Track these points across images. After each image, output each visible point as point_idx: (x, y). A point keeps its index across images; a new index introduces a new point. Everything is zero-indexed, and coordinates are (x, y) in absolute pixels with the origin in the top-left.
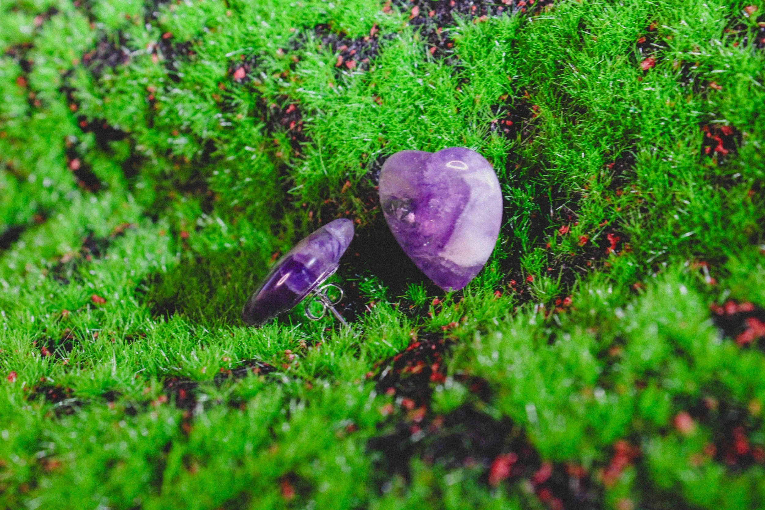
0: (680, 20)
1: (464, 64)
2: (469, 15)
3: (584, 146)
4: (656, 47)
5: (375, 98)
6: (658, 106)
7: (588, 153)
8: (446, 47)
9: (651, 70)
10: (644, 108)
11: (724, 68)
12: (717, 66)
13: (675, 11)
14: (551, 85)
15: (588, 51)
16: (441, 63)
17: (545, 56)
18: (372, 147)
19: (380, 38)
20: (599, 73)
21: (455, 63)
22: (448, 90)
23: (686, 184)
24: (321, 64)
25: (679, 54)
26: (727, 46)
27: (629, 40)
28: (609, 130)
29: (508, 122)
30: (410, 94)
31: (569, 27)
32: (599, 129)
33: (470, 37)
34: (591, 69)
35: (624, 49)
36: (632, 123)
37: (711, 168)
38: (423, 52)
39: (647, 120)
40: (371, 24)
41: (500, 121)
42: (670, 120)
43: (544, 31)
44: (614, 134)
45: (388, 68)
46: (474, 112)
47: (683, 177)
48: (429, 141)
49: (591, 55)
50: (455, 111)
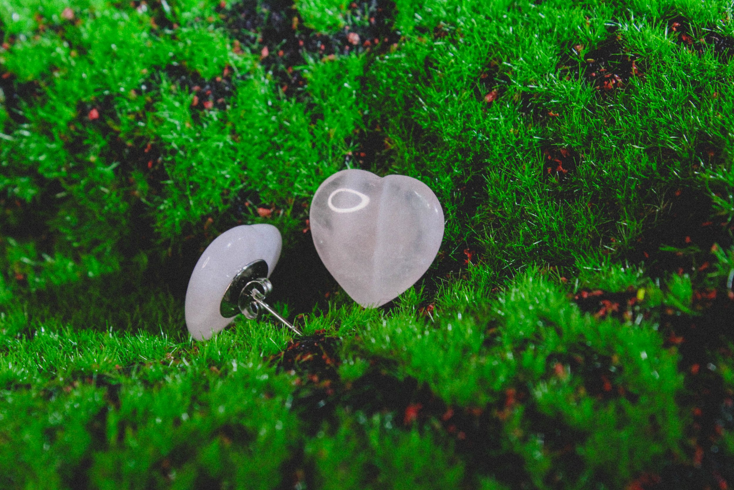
0: (518, 57)
1: (317, 100)
2: (317, 55)
3: (437, 173)
4: (497, 82)
5: (233, 136)
6: (504, 133)
7: (442, 179)
8: (297, 84)
9: (494, 102)
10: (491, 136)
11: (560, 99)
12: (554, 97)
13: (514, 50)
14: (402, 119)
15: (435, 86)
16: (293, 100)
17: (395, 92)
18: (233, 184)
19: (233, 78)
20: (447, 105)
21: (307, 99)
22: (302, 126)
23: (533, 200)
24: (177, 104)
25: (519, 86)
26: (561, 79)
27: (473, 75)
28: (460, 157)
29: (362, 154)
30: (266, 132)
31: (416, 65)
32: (451, 156)
33: (320, 75)
34: (440, 102)
35: (470, 85)
36: (481, 149)
37: (554, 186)
38: (276, 91)
39: (495, 146)
40: (223, 65)
41: (354, 153)
42: (515, 146)
43: (393, 69)
44: (465, 160)
45: (244, 107)
46: (330, 146)
47: (530, 194)
48: (287, 175)
49: (439, 90)
50: (310, 145)
